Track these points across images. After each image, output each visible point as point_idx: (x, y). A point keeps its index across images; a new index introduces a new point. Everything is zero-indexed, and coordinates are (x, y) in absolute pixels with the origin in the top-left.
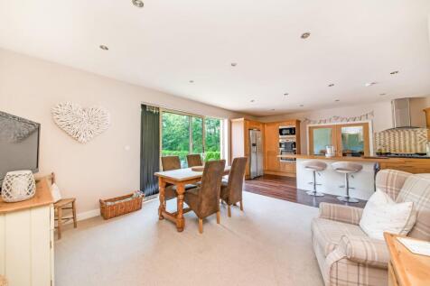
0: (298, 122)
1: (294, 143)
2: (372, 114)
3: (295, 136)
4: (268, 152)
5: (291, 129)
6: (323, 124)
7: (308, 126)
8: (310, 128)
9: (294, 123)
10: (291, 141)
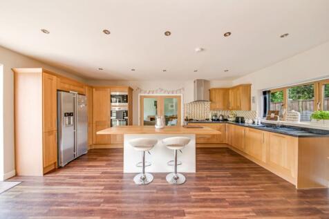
0: (131, 90)
1: (126, 112)
2: (183, 89)
3: (127, 104)
4: (96, 122)
5: (123, 96)
6: (151, 94)
7: (139, 95)
8: (141, 96)
9: (127, 90)
10: (122, 109)
